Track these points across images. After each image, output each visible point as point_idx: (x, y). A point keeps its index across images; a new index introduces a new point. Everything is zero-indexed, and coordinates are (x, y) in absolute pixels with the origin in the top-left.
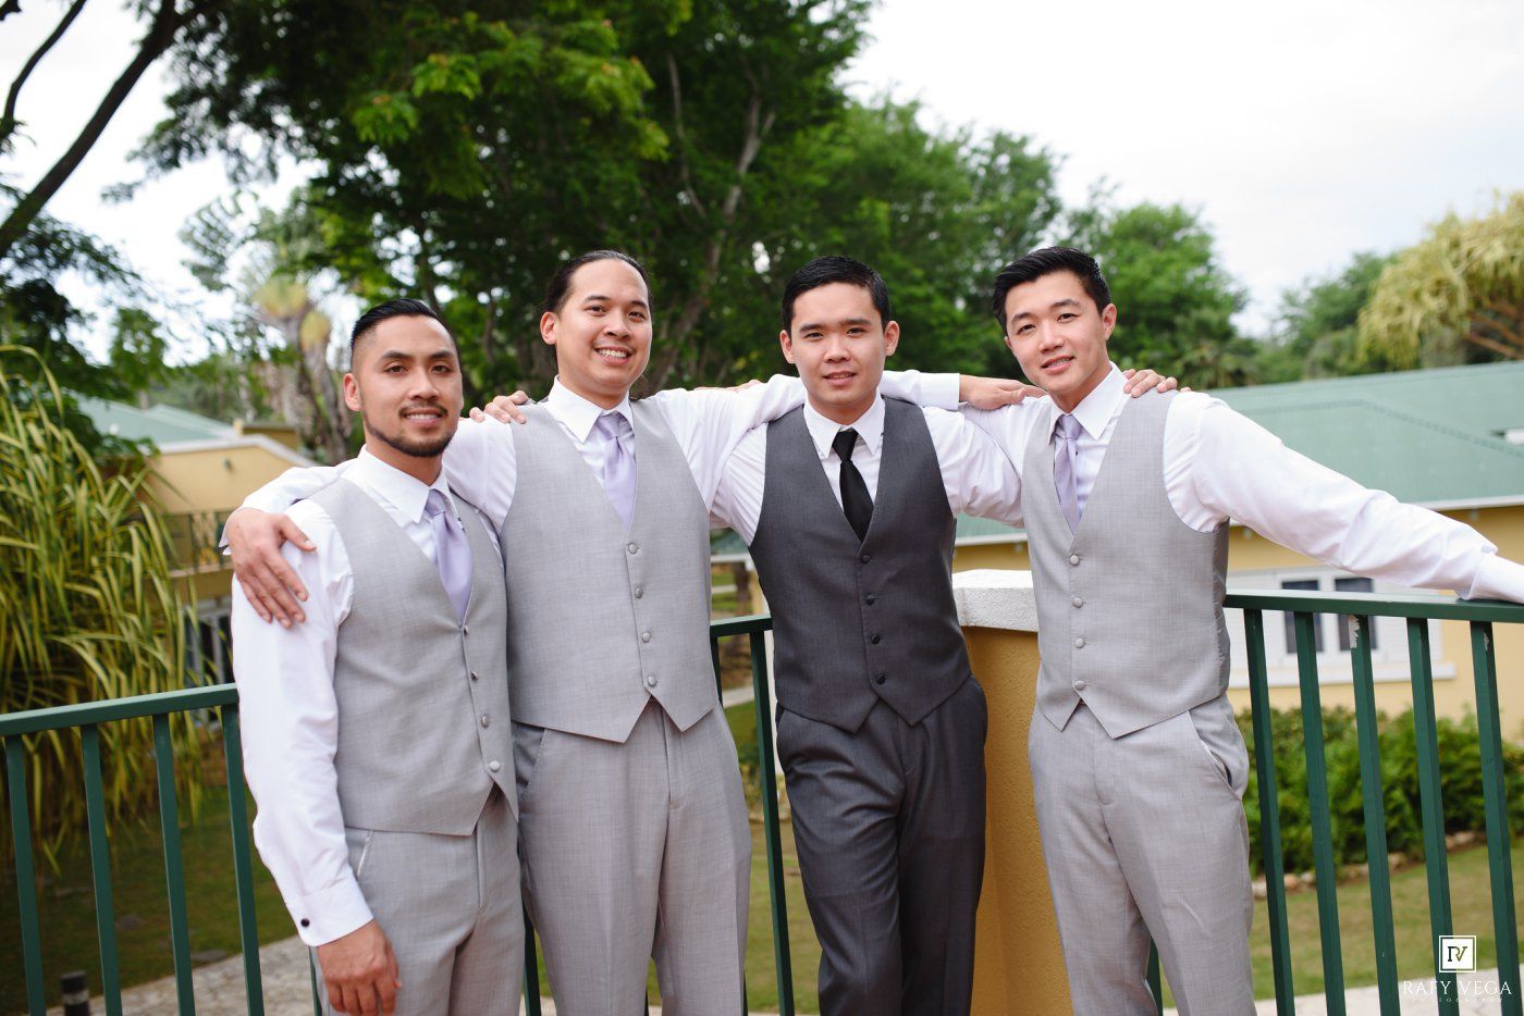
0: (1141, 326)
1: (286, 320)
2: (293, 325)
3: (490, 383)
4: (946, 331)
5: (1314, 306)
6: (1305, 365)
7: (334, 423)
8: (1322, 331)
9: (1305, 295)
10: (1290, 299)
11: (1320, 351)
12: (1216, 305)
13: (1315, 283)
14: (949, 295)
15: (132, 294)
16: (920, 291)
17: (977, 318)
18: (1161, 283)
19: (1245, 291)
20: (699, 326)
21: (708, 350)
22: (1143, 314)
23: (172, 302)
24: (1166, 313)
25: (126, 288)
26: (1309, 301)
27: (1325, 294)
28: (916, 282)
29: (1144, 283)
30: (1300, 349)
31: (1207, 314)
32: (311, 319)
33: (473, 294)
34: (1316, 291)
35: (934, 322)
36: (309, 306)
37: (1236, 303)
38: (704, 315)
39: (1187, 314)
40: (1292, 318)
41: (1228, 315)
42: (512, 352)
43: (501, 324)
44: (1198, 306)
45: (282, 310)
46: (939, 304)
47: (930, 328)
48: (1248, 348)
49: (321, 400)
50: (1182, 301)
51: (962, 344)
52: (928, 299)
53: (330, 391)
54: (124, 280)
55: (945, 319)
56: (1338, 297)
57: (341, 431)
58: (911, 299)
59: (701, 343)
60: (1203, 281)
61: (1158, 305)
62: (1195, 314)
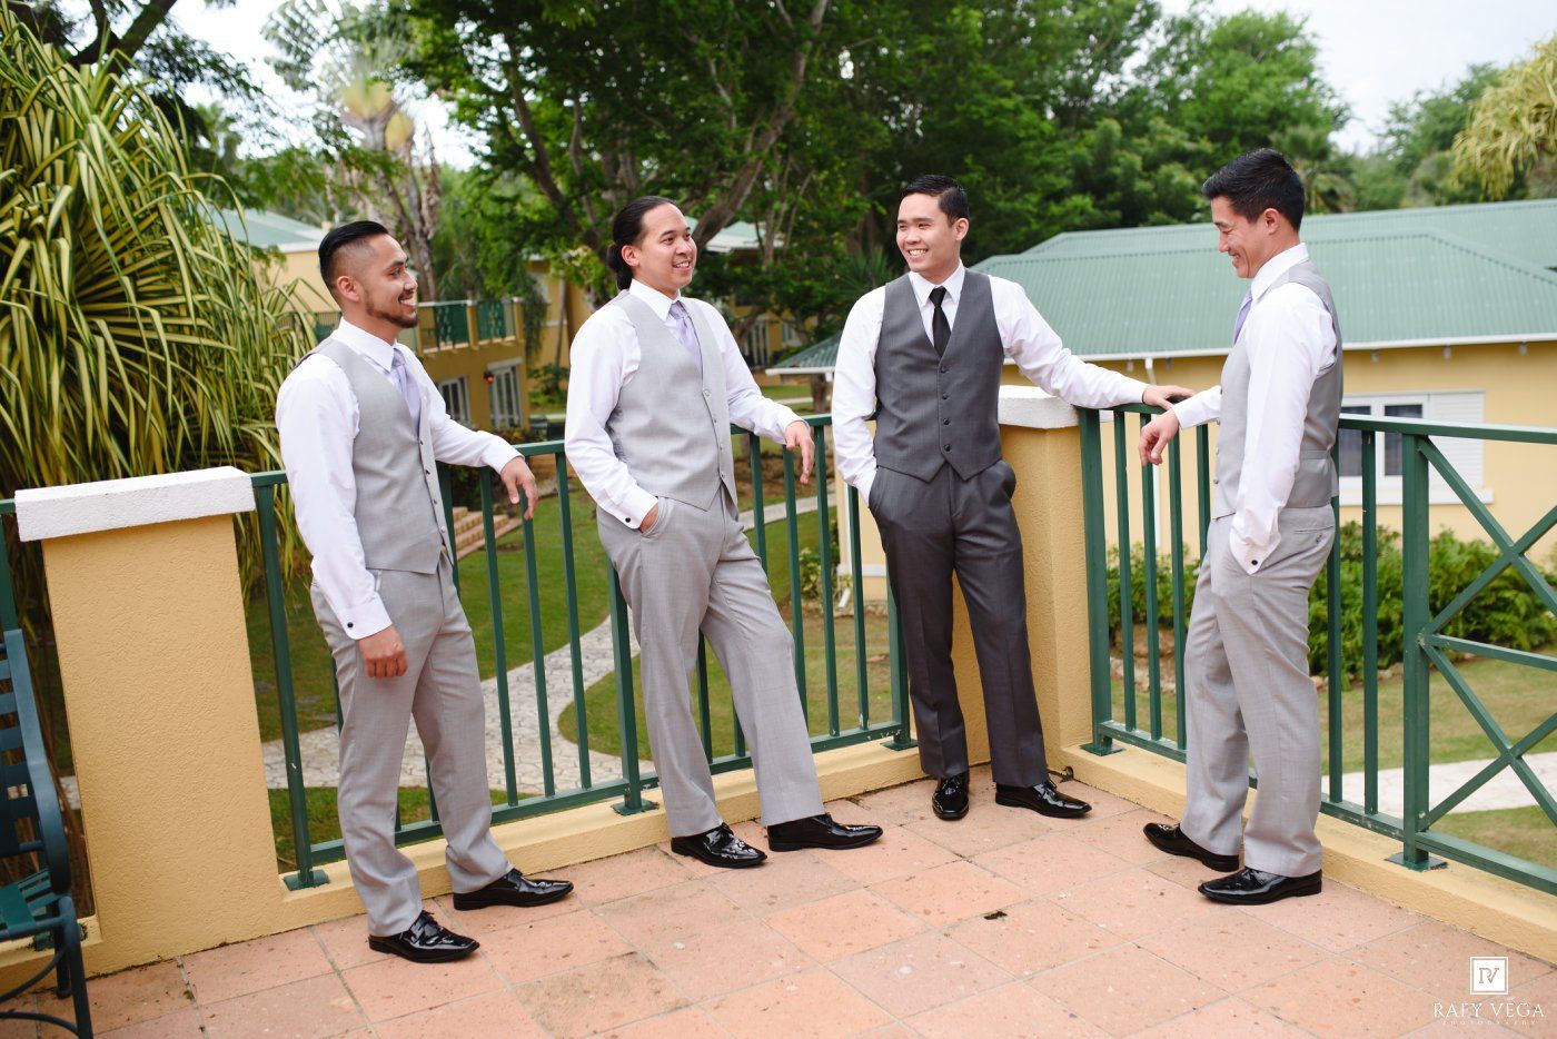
0: (1235, 142)
1: (371, 121)
2: (377, 126)
3: (577, 190)
4: (1032, 144)
5: (1423, 120)
6: (1409, 184)
7: (417, 225)
8: (1429, 150)
9: (1415, 109)
10: (1399, 115)
11: (1422, 172)
12: (1313, 122)
13: (1425, 97)
14: (1038, 108)
15: (257, 110)
16: (1008, 103)
17: (1065, 131)
18: (1258, 96)
19: (1347, 107)
20: (783, 138)
21: (791, 160)
22: (1238, 129)
23: (291, 116)
24: (1261, 129)
25: (249, 103)
26: (1418, 117)
27: (1436, 108)
28: (1007, 95)
29: (1242, 96)
30: (1406, 167)
31: (1305, 131)
32: (395, 120)
33: (559, 99)
34: (1425, 105)
35: (1022, 134)
36: (393, 108)
37: (1337, 119)
38: (789, 126)
39: (1282, 131)
40: (1398, 134)
41: (1328, 132)
42: (596, 157)
43: (586, 131)
44: (1295, 123)
45: (366, 112)
46: (1028, 116)
47: (1018, 140)
48: (1344, 167)
49: (405, 202)
50: (1278, 117)
51: (1048, 158)
52: (1016, 112)
53: (413, 194)
54: (249, 96)
55: (1033, 132)
56: (1449, 113)
57: (424, 234)
58: (1000, 111)
59: (786, 154)
60: (1302, 95)
61: (1253, 121)
62: (1291, 130)
